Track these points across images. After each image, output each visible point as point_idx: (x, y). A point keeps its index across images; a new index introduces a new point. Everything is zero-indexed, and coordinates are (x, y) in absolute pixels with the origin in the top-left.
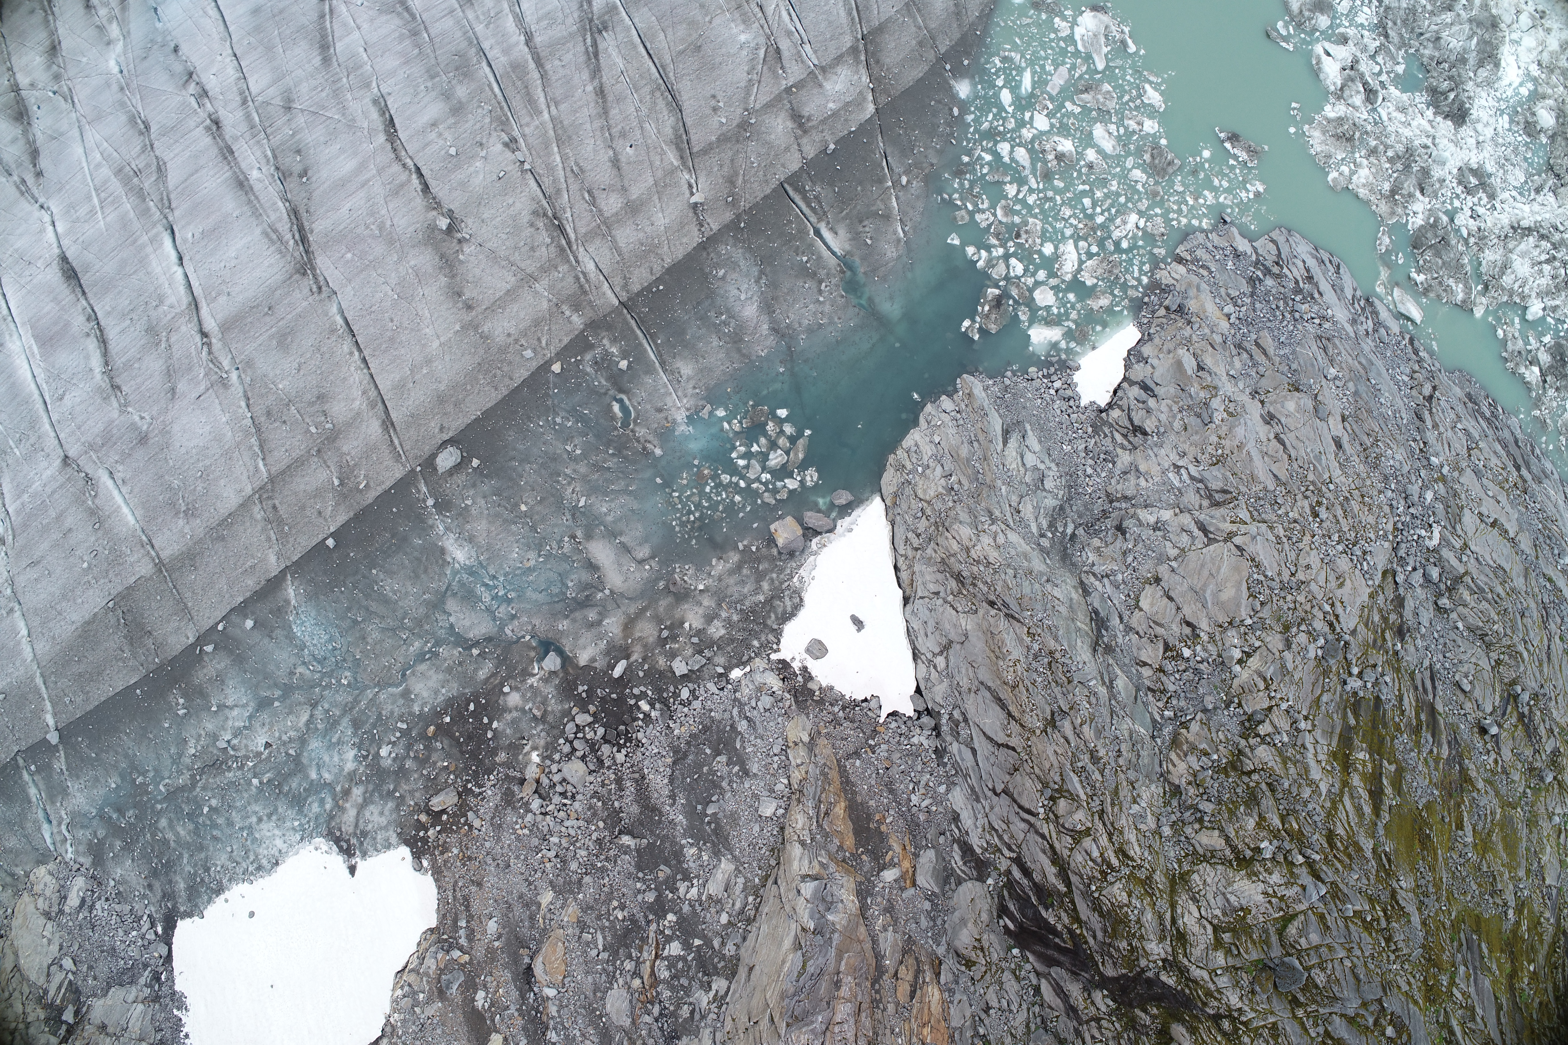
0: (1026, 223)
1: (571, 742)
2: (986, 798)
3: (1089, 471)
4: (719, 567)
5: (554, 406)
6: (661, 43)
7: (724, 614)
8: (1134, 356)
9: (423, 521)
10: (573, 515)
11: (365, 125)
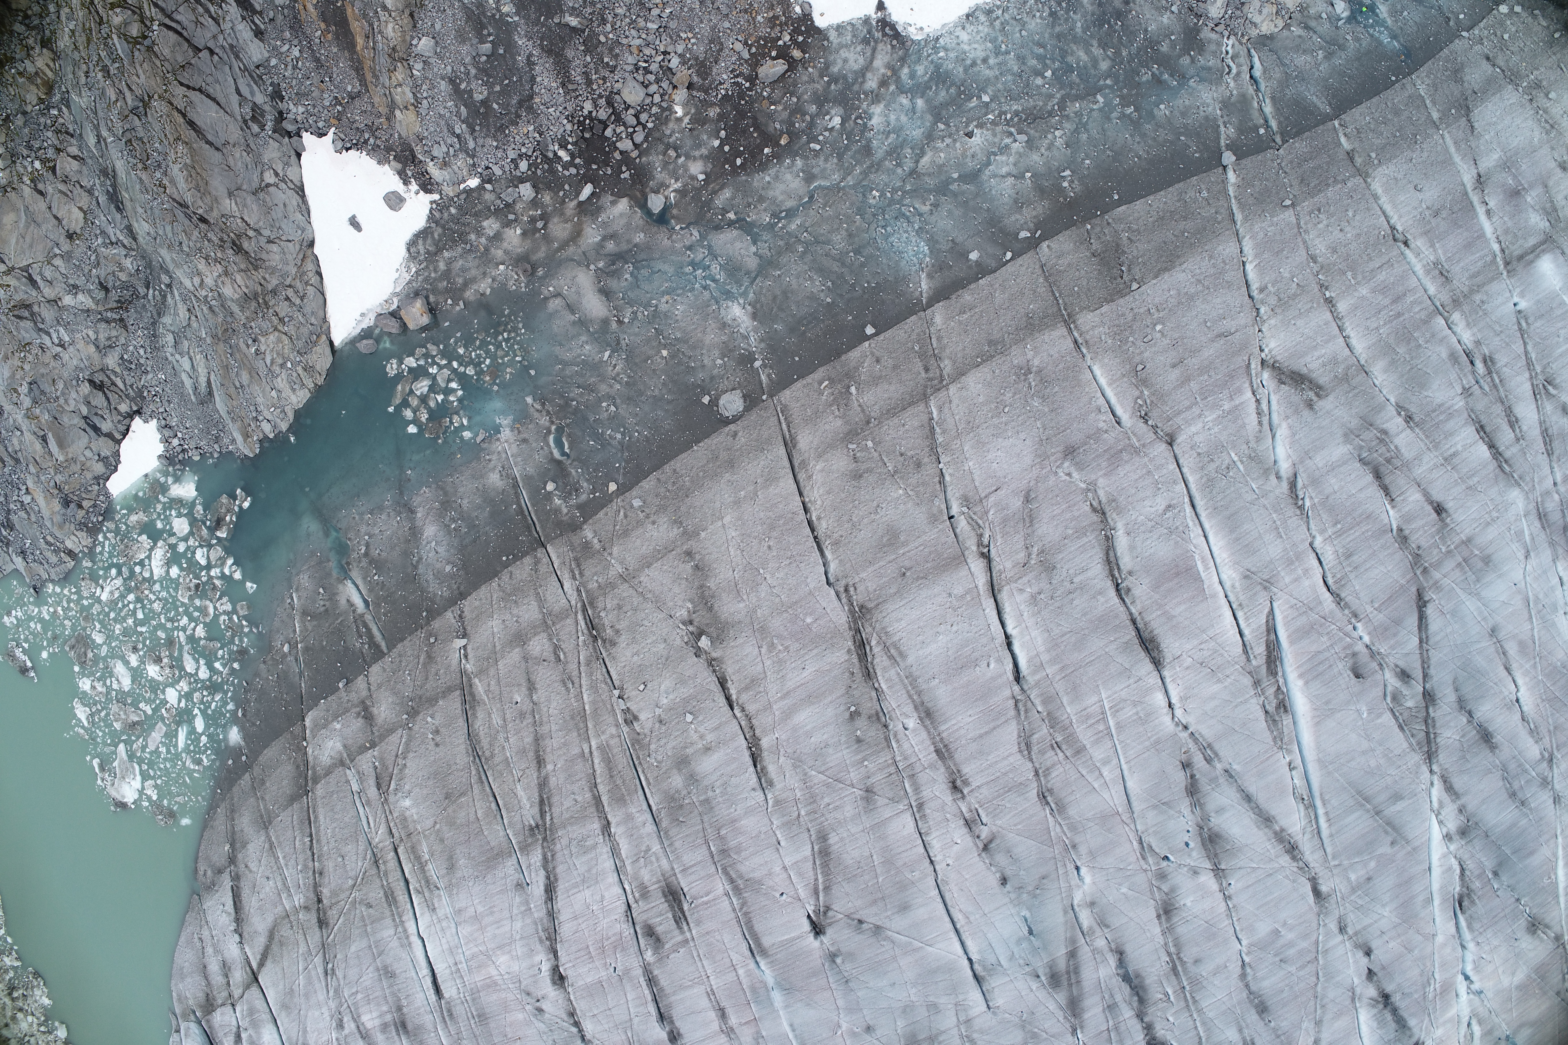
0: (191, 598)
1: (639, 123)
2: (223, 47)
3: (142, 351)
4: (485, 286)
5: (622, 451)
6: (481, 807)
7: (483, 240)
8: (112, 464)
9: (770, 346)
10: (618, 343)
11: (782, 759)
